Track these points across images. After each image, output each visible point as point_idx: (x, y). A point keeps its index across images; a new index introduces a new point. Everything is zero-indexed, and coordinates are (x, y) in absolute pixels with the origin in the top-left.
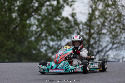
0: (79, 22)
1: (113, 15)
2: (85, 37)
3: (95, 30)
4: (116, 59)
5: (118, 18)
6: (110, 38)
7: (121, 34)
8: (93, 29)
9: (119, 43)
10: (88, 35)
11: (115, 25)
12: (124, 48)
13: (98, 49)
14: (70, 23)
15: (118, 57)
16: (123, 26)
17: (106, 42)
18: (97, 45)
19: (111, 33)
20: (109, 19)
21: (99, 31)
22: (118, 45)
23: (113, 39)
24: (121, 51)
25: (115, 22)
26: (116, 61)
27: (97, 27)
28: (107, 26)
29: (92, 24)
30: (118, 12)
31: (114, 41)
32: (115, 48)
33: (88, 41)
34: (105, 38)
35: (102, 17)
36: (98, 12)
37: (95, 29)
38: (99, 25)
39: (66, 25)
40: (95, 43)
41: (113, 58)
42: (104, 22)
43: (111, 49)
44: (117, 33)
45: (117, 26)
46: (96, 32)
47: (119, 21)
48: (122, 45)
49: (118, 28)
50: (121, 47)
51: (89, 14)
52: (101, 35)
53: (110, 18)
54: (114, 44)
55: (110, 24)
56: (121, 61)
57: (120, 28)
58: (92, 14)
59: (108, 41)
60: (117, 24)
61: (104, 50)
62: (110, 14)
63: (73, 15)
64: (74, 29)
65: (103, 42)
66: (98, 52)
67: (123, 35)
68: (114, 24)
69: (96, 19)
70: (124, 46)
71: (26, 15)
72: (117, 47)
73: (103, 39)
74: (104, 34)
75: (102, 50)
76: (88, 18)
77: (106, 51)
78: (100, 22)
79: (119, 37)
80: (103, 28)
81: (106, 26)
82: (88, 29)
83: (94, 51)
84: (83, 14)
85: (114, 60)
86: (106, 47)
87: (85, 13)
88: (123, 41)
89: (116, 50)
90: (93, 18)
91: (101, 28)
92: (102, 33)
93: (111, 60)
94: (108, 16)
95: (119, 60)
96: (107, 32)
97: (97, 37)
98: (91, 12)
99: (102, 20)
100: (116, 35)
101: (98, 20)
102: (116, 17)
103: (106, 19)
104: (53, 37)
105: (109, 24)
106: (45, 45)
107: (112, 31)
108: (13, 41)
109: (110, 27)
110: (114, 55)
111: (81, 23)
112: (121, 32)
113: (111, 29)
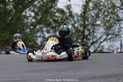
0: (74, 14)
1: (107, 7)
2: (79, 28)
4: (110, 50)
5: (112, 10)
6: (105, 29)
7: (115, 25)
8: (88, 21)
9: (113, 34)
10: (82, 26)
11: (109, 17)
12: (118, 39)
13: (93, 40)
14: (65, 15)
15: (112, 48)
16: (117, 18)
18: (92, 37)
19: (105, 25)
20: (103, 11)
21: (93, 22)
22: (113, 36)
23: (107, 30)
24: (115, 42)
26: (111, 51)
27: (92, 19)
28: (101, 17)
29: (86, 15)
30: (111, 3)
31: (108, 32)
32: (110, 39)
34: (99, 29)
35: (96, 9)
37: (90, 20)
38: (93, 17)
41: (107, 49)
42: (98, 14)
43: (106, 40)
44: (111, 24)
45: (111, 18)
46: (90, 23)
47: (113, 12)
48: (117, 36)
49: (112, 19)
50: (115, 38)
52: (95, 27)
53: (104, 9)
54: (108, 35)
55: (104, 15)
56: (115, 52)
57: (114, 19)
58: (86, 5)
59: (102, 32)
60: (110, 15)
61: (99, 41)
62: (104, 5)
65: (97, 33)
66: (92, 44)
67: (117, 26)
68: (108, 15)
69: (89, 10)
70: (118, 37)
71: (21, 7)
73: (97, 30)
74: (98, 25)
75: (97, 41)
77: (100, 42)
78: (94, 13)
79: (113, 28)
80: (97, 19)
81: (100, 17)
82: (82, 21)
83: (89, 42)
84: (77, 5)
85: (108, 51)
86: (101, 38)
87: (80, 5)
88: (117, 32)
89: (110, 41)
90: (87, 10)
91: (95, 19)
92: (96, 25)
93: (106, 51)
94: (102, 7)
95: (114, 51)
96: (101, 24)
98: (85, 3)
99: (96, 11)
100: (110, 26)
101: (92, 12)
102: (110, 9)
103: (100, 10)
104: (48, 28)
106: (40, 36)
107: (106, 22)
108: (9, 32)
109: (104, 19)
110: (108, 46)
112: (115, 23)
113: (105, 21)
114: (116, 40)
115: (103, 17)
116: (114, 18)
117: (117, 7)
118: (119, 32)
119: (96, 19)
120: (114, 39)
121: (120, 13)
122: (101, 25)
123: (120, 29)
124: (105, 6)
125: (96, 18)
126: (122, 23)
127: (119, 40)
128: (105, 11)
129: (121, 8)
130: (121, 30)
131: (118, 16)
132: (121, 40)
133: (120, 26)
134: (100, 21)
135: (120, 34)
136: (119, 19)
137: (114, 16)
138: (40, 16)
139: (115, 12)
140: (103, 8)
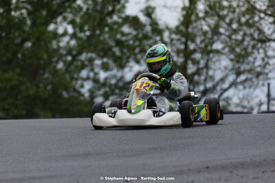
0: (161, 26)
1: (237, 10)
2: (175, 58)
3: (196, 45)
4: (244, 107)
5: (247, 17)
6: (231, 60)
7: (255, 52)
8: (193, 41)
9: (250, 71)
10: (181, 55)
11: (241, 33)
12: (261, 83)
13: (205, 85)
14: (143, 30)
15: (249, 102)
16: (259, 34)
17: (223, 69)
18: (203, 78)
19: (232, 50)
20: (227, 20)
21: (206, 46)
22: (250, 76)
23: (238, 62)
24: (255, 89)
26: (245, 110)
27: (202, 38)
28: (225, 34)
29: (190, 30)
30: (246, 2)
31: (239, 68)
32: (243, 82)
34: (219, 60)
35: (213, 15)
36: (203, 4)
37: (198, 40)
38: (205, 33)
39: (134, 33)
41: (237, 105)
42: (217, 26)
43: (234, 84)
44: (245, 49)
45: (245, 35)
46: (200, 48)
47: (251, 22)
48: (258, 75)
49: (248, 39)
50: (254, 80)
52: (211, 55)
53: (231, 16)
54: (238, 74)
55: (230, 29)
56: (255, 112)
57: (253, 39)
58: (190, 8)
59: (226, 68)
60: (244, 28)
61: (218, 88)
62: (230, 6)
63: (149, 12)
64: (151, 42)
65: (215, 70)
66: (205, 93)
67: (259, 53)
68: (240, 30)
69: (198, 18)
70: (261, 77)
71: (44, 13)
72: (246, 80)
73: (214, 62)
74: (217, 52)
75: (214, 88)
77: (222, 89)
78: (209, 26)
79: (251, 59)
80: (215, 38)
81: (221, 34)
82: (182, 43)
83: (196, 90)
84: (170, 8)
85: (239, 109)
86: (223, 80)
87: (177, 7)
88: (260, 66)
89: (245, 88)
90: (193, 18)
91: (210, 39)
92: (212, 51)
93: (235, 110)
94: (225, 12)
95: (252, 109)
96: (223, 48)
97: (202, 58)
99: (212, 21)
100: (243, 53)
101: (203, 23)
102: (244, 15)
103: (222, 18)
104: (105, 60)
105: (227, 30)
106: (88, 78)
107: (234, 46)
108: (18, 71)
109: (230, 37)
110: (239, 98)
111: (167, 28)
112: (254, 47)
113: (233, 42)
114: (258, 84)
115: (227, 34)
116: (252, 35)
117: (260, 11)
118: (264, 67)
119: (212, 38)
120: (253, 82)
121: (266, 24)
122: (223, 51)
123: (266, 59)
124: (232, 9)
125: (213, 35)
126: (270, 46)
127: (263, 85)
128: (231, 21)
129: (269, 12)
130: (268, 63)
131: (261, 32)
132: (269, 85)
133: (265, 52)
134: (222, 43)
135: (266, 71)
136: (264, 38)
137: (252, 31)
138: (88, 33)
139: (254, 22)
140: (228, 13)
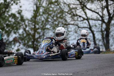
25: (57, 17)
33: (34, 36)
40: (40, 37)
51: (34, 11)
76: (33, 15)
